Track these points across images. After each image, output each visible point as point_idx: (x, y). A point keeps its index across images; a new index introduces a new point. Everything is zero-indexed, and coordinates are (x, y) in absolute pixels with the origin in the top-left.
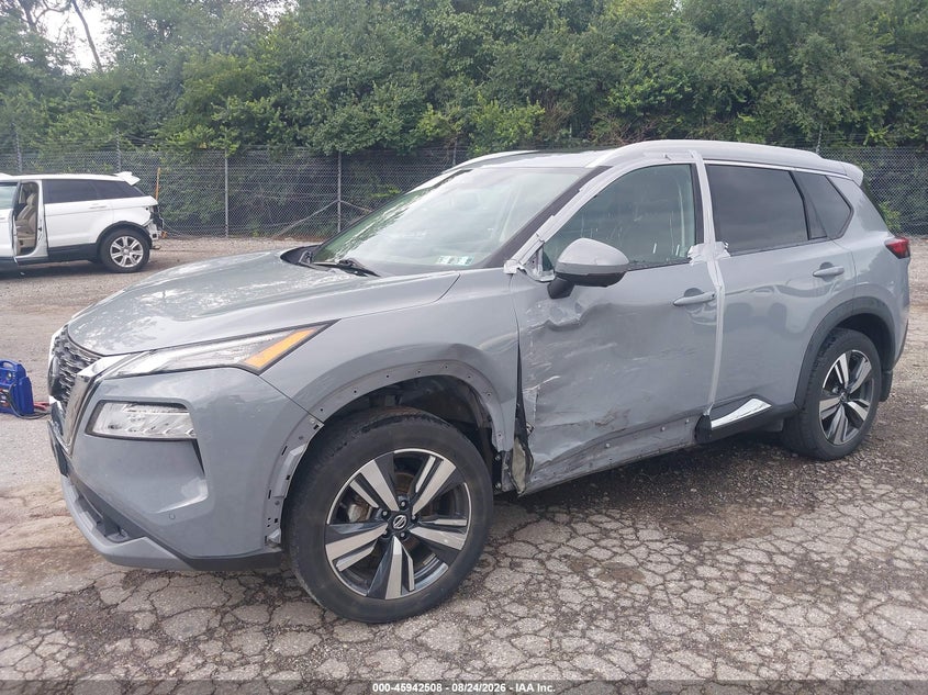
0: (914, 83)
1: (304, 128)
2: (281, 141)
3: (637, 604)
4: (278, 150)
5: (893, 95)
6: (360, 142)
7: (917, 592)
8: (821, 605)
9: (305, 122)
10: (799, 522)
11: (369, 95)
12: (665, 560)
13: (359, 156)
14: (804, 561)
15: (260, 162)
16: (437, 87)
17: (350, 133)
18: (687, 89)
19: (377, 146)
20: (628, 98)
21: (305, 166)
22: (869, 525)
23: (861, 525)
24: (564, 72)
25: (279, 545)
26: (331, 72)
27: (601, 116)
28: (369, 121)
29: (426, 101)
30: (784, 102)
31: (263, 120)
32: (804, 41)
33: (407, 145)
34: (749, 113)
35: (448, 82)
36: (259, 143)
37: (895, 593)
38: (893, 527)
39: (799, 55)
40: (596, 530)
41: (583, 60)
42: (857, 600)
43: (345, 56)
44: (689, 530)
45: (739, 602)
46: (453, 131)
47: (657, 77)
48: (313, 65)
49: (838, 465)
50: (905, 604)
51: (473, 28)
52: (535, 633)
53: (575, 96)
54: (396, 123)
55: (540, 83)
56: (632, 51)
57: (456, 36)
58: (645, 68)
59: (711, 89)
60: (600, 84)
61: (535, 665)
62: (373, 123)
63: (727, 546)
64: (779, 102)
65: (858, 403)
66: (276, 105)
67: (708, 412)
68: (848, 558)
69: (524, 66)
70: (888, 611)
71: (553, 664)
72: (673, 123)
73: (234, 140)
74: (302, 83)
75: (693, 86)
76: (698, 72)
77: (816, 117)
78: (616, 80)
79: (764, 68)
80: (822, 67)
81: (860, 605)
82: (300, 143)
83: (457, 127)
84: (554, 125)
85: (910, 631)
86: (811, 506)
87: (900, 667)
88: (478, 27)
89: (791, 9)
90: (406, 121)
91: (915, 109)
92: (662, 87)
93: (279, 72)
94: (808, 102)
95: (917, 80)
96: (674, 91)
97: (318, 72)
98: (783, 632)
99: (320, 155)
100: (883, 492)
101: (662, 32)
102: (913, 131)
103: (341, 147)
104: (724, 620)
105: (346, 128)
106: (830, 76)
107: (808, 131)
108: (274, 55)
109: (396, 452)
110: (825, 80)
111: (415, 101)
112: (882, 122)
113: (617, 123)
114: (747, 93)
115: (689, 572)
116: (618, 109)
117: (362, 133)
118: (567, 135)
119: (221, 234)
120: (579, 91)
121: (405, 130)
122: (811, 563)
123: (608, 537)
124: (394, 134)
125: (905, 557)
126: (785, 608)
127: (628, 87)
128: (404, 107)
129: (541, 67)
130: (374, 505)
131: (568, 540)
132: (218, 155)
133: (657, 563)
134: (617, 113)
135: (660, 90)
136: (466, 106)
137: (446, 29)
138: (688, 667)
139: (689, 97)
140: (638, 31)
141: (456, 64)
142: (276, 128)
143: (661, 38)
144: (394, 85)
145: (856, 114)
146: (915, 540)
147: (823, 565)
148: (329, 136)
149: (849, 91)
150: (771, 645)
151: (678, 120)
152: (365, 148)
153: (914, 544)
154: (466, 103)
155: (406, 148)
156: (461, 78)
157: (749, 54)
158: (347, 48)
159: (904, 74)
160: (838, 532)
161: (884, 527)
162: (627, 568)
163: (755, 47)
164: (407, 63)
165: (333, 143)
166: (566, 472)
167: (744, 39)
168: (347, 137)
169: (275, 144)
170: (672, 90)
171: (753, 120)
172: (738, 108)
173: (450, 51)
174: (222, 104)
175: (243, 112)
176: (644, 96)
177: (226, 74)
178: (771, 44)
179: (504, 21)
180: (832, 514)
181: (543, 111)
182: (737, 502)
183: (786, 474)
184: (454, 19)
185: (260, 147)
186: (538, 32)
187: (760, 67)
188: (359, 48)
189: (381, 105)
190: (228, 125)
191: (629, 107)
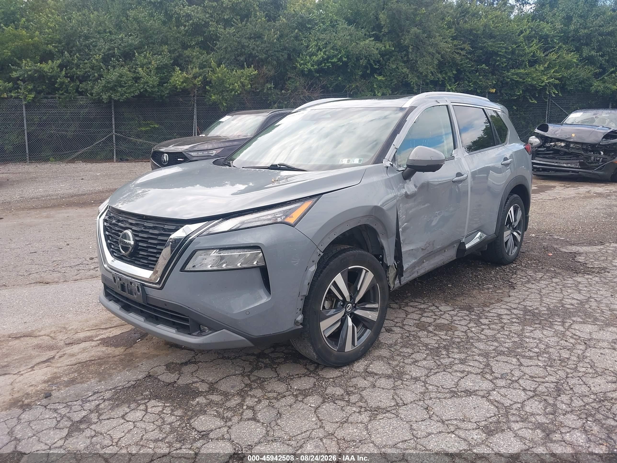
0: (468, 58)
1: (84, 83)
2: (67, 91)
3: (463, 340)
4: (65, 98)
5: (457, 65)
6: (129, 93)
7: (583, 317)
8: (546, 328)
9: (84, 78)
10: (511, 294)
11: (131, 60)
12: (461, 319)
13: (128, 103)
14: (526, 311)
15: (52, 107)
16: (180, 56)
17: (121, 86)
18: (344, 59)
19: (141, 95)
20: (309, 64)
21: (86, 110)
22: (544, 291)
23: (541, 291)
24: (267, 47)
25: (301, 324)
26: (101, 43)
27: (292, 75)
28: (133, 78)
29: (173, 64)
30: (400, 67)
31: (52, 77)
32: (409, 32)
33: (163, 94)
34: (380, 74)
35: (187, 52)
36: (49, 93)
37: (574, 319)
38: (555, 291)
39: (406, 41)
40: (417, 309)
41: (278, 39)
42: (560, 324)
43: (110, 32)
44: (462, 304)
45: (510, 332)
46: (195, 85)
47: (325, 51)
48: (87, 38)
49: (512, 266)
50: (581, 323)
51: (201, 16)
52: (425, 359)
53: (275, 63)
54: (154, 80)
55: (251, 54)
56: (307, 34)
57: (191, 22)
58: (316, 46)
59: (358, 59)
60: (289, 55)
61: (436, 373)
62: (137, 79)
63: (487, 309)
64: (397, 68)
65: (517, 232)
66: (61, 67)
67: (463, 240)
68: (545, 307)
69: (239, 43)
70: (576, 326)
71: (444, 371)
72: (336, 80)
73: (30, 91)
74: (79, 51)
75: (348, 57)
76: (350, 48)
77: (418, 77)
78: (299, 53)
79: (388, 47)
80: (420, 48)
81: (563, 325)
82: (81, 93)
83: (198, 81)
84: (262, 81)
85: (590, 333)
86: (512, 287)
87: (595, 348)
88: (205, 16)
89: (400, 12)
90: (161, 78)
91: (470, 73)
92: (329, 58)
93: (60, 42)
94: (413, 68)
95: (469, 56)
96: (336, 60)
97: (92, 43)
98: (538, 342)
99: (98, 102)
100: (541, 276)
101: (324, 23)
102: (470, 86)
103: (115, 97)
104: (508, 341)
105: (119, 83)
106: (425, 53)
107: (415, 85)
108: (54, 30)
109: (349, 268)
110: (422, 56)
111: (166, 65)
112: (453, 81)
113: (302, 80)
114: (379, 62)
115: (478, 323)
116: (303, 71)
117: (130, 86)
118: (270, 88)
119: (23, 160)
120: (278, 59)
121: (161, 84)
122: (530, 311)
123: (426, 312)
124: (154, 87)
125: (568, 303)
126: (532, 331)
127: (308, 58)
128: (159, 69)
129: (252, 44)
130: (341, 298)
131: (407, 316)
132: (17, 102)
133: (459, 320)
134: (302, 73)
135: (327, 59)
136: (202, 68)
137: (183, 16)
138: (506, 362)
139: (345, 64)
140: (310, 21)
141: (191, 40)
142: (62, 83)
143: (324, 27)
144: (149, 53)
145: (440, 76)
146: (568, 295)
147: (535, 311)
148: (106, 89)
149: (436, 62)
150: (536, 347)
151: (340, 79)
152: (133, 97)
153: (568, 297)
154: (202, 67)
155: (162, 97)
156: (197, 49)
157: (377, 38)
158: (111, 27)
159: (463, 53)
160: (533, 296)
161: (551, 292)
162: (446, 325)
163: (381, 34)
164: (158, 38)
165: (109, 94)
166: (408, 277)
167: (373, 30)
168: (120, 89)
169: (62, 94)
170: (335, 60)
171: (383, 79)
172: (374, 71)
173: (187, 31)
174: (19, 65)
175: (36, 71)
176: (319, 63)
177: (18, 43)
178: (390, 32)
179: (222, 12)
180: (524, 288)
181: (256, 72)
182: (476, 289)
183: (491, 273)
184: (188, 9)
185: (50, 96)
186: (247, 21)
187: (385, 47)
188: (119, 27)
189: (142, 67)
190: (24, 81)
191: (310, 70)
